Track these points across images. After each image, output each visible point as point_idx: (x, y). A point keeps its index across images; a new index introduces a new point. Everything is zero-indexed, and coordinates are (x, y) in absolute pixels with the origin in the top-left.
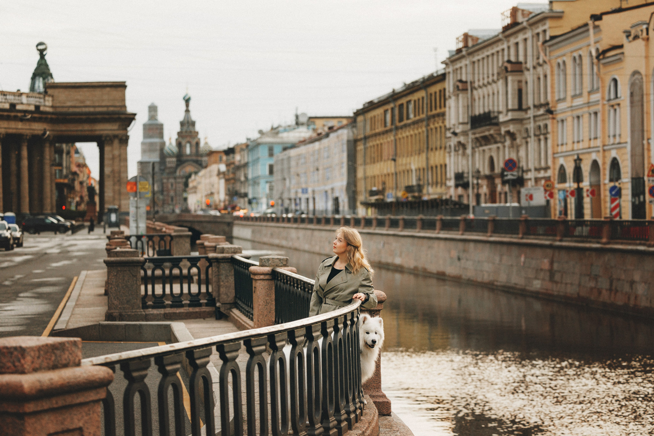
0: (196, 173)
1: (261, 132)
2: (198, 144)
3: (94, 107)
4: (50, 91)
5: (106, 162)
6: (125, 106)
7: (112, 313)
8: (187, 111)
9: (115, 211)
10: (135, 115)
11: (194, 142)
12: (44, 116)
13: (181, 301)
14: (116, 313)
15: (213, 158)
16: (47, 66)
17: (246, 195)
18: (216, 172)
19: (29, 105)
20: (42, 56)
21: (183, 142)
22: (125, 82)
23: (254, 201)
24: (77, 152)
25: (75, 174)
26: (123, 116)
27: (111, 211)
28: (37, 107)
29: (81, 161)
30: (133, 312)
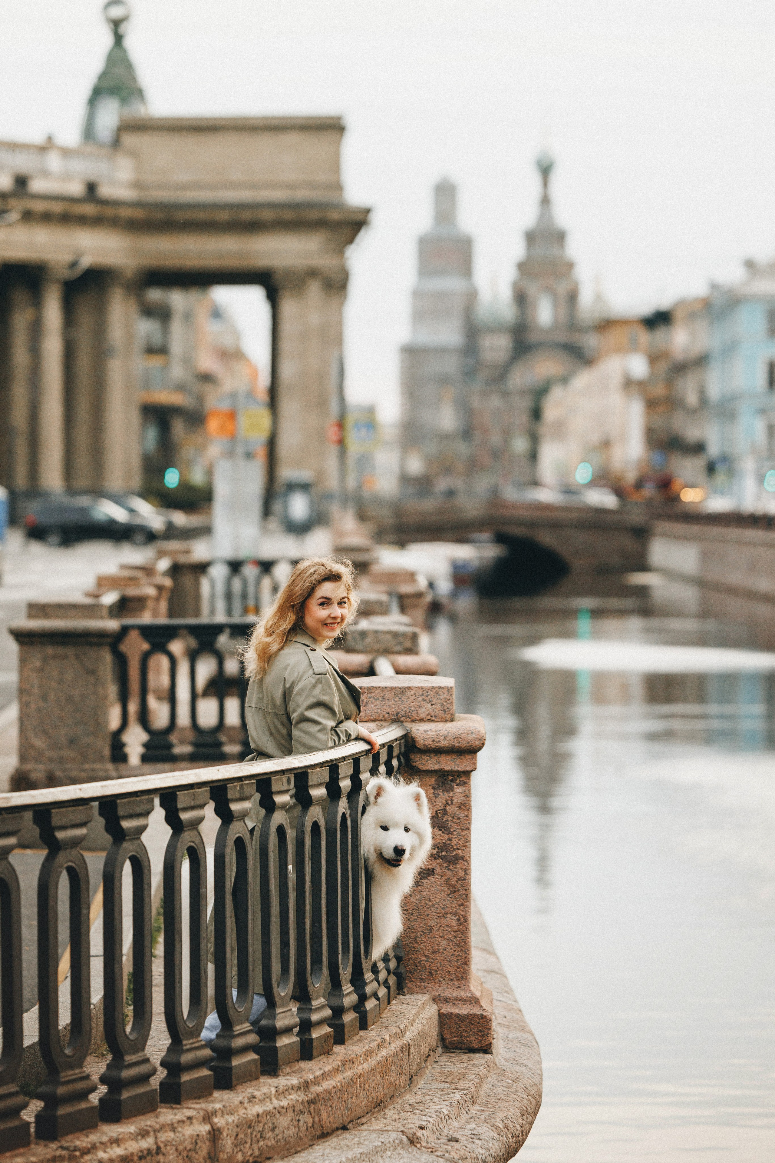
0: (565, 380)
1: (750, 265)
2: (573, 297)
3: (254, 186)
4: (129, 140)
5: (286, 346)
6: (338, 187)
7: (29, 771)
8: (545, 201)
9: (305, 487)
10: (368, 211)
11: (562, 289)
12: (109, 212)
13: (219, 745)
14: (38, 771)
15: (613, 337)
16: (128, 66)
17: (699, 448)
18: (616, 380)
19: (66, 177)
20: (118, 39)
21: (532, 289)
22: (339, 118)
23: (721, 468)
24: (217, 314)
25: (207, 378)
26: (334, 216)
27: (292, 487)
28: (91, 187)
29: (228, 341)
30: (83, 770)
